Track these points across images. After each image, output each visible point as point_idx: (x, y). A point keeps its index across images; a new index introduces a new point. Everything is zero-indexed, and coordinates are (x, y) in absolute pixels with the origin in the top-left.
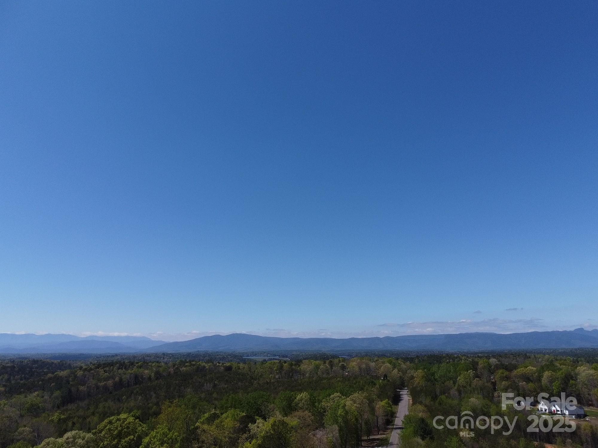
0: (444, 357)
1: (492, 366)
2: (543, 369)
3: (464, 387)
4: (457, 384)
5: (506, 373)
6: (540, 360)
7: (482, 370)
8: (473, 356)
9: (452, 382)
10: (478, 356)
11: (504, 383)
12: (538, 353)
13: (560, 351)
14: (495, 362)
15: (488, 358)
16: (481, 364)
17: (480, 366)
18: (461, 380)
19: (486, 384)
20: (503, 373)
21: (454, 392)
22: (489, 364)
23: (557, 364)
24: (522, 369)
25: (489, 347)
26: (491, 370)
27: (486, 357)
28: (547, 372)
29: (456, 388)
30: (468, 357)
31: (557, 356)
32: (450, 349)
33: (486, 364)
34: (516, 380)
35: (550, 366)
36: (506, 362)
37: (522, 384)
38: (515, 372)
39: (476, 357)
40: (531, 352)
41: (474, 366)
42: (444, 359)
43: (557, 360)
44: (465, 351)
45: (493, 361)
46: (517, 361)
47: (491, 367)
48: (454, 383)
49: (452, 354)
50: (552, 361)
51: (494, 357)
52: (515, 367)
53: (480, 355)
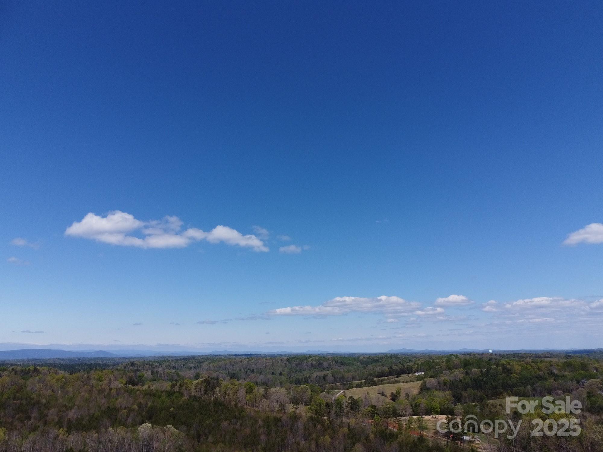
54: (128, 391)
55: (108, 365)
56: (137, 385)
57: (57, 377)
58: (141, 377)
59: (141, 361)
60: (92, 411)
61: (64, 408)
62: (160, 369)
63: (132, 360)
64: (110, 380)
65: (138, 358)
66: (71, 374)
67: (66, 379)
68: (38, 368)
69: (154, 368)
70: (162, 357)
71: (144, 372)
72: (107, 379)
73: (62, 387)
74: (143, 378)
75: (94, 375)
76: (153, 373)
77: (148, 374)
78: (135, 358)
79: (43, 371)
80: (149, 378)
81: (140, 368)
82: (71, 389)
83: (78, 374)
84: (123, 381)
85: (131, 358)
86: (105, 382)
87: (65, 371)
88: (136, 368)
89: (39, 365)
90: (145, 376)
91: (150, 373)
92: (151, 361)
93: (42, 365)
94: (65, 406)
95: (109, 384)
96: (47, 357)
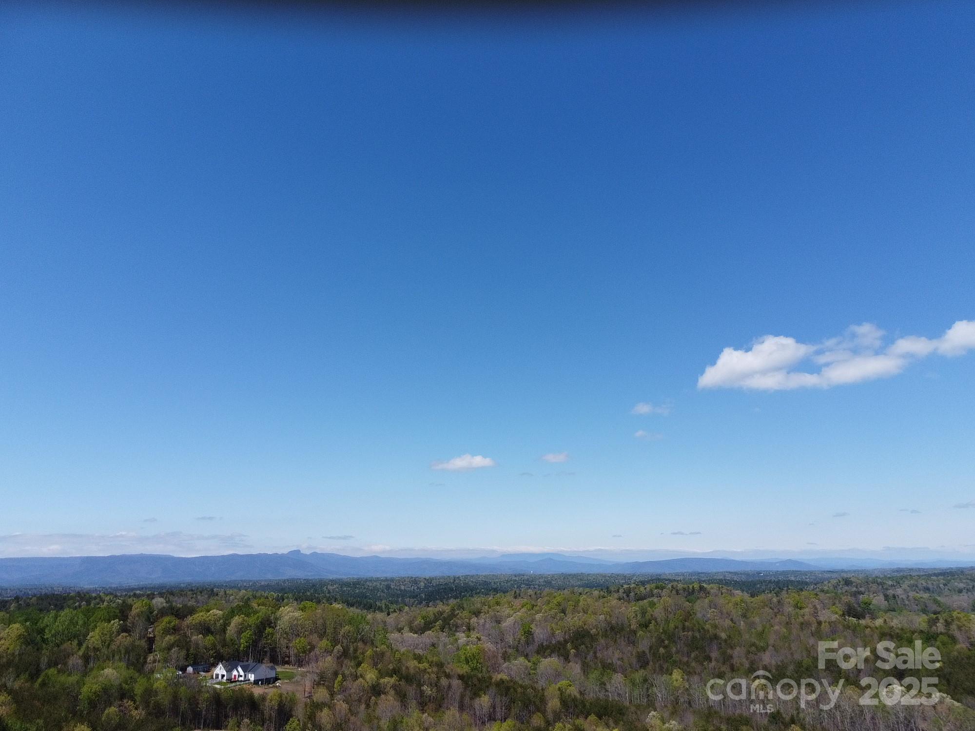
0: (72, 598)
1: (155, 611)
2: (232, 613)
3: (96, 649)
4: (84, 646)
5: (175, 622)
6: (231, 598)
7: (137, 618)
8: (126, 595)
9: (75, 642)
10: (135, 595)
11: (168, 638)
12: (232, 588)
13: (263, 583)
14: (162, 603)
15: (151, 597)
16: (137, 607)
17: (134, 612)
18: (94, 638)
19: (137, 643)
20: (170, 622)
21: (75, 661)
22: (150, 608)
23: (254, 605)
24: (201, 614)
25: (157, 578)
26: (151, 618)
27: (148, 596)
28: (237, 618)
29: (81, 653)
30: (116, 596)
31: (257, 591)
32: (86, 583)
33: (145, 609)
34: (189, 633)
35: (245, 608)
36: (178, 603)
37: (197, 638)
38: (189, 620)
39: (130, 597)
40: (220, 586)
41: (123, 612)
42: (71, 601)
43: (255, 597)
44: (113, 586)
45: (159, 602)
46: (197, 601)
47: (151, 613)
48: (80, 644)
49: (89, 592)
50: (249, 599)
51: (161, 595)
52: (192, 611)
53: (138, 592)
54: (849, 627)
55: (807, 584)
56: (864, 618)
57: (733, 600)
58: (867, 604)
59: (861, 576)
60: (797, 657)
61: (753, 648)
62: (899, 591)
63: (845, 576)
64: (816, 608)
65: (855, 571)
66: (752, 596)
67: (746, 603)
68: (705, 586)
69: (887, 589)
70: (899, 570)
71: (871, 596)
72: (810, 606)
73: (744, 616)
74: (871, 606)
75: (789, 598)
76: (886, 597)
77: (878, 600)
78: (849, 571)
79: (712, 591)
80: (882, 607)
81: (862, 589)
82: (757, 619)
83: (762, 597)
84: (837, 610)
85: (843, 571)
86: (807, 610)
87: (743, 591)
88: (854, 589)
89: (704, 581)
90: (874, 602)
91: (882, 597)
92: (879, 578)
93: (710, 582)
94: (754, 645)
95: (815, 613)
96: (712, 569)
